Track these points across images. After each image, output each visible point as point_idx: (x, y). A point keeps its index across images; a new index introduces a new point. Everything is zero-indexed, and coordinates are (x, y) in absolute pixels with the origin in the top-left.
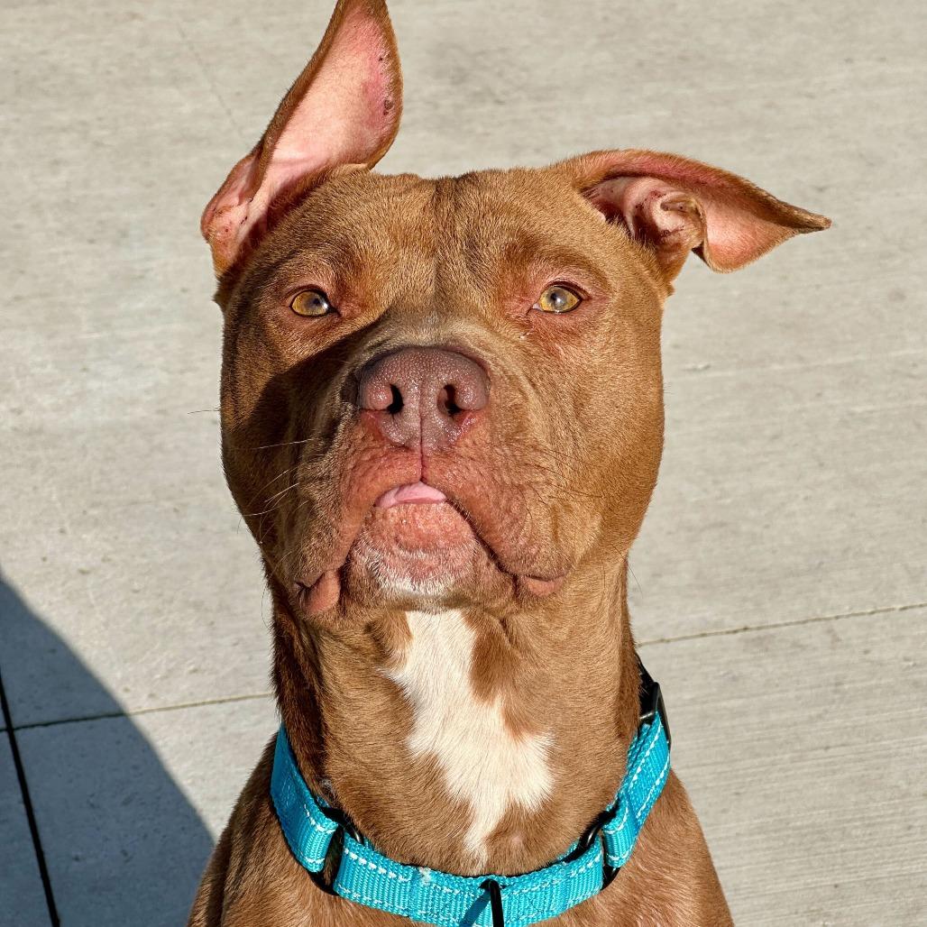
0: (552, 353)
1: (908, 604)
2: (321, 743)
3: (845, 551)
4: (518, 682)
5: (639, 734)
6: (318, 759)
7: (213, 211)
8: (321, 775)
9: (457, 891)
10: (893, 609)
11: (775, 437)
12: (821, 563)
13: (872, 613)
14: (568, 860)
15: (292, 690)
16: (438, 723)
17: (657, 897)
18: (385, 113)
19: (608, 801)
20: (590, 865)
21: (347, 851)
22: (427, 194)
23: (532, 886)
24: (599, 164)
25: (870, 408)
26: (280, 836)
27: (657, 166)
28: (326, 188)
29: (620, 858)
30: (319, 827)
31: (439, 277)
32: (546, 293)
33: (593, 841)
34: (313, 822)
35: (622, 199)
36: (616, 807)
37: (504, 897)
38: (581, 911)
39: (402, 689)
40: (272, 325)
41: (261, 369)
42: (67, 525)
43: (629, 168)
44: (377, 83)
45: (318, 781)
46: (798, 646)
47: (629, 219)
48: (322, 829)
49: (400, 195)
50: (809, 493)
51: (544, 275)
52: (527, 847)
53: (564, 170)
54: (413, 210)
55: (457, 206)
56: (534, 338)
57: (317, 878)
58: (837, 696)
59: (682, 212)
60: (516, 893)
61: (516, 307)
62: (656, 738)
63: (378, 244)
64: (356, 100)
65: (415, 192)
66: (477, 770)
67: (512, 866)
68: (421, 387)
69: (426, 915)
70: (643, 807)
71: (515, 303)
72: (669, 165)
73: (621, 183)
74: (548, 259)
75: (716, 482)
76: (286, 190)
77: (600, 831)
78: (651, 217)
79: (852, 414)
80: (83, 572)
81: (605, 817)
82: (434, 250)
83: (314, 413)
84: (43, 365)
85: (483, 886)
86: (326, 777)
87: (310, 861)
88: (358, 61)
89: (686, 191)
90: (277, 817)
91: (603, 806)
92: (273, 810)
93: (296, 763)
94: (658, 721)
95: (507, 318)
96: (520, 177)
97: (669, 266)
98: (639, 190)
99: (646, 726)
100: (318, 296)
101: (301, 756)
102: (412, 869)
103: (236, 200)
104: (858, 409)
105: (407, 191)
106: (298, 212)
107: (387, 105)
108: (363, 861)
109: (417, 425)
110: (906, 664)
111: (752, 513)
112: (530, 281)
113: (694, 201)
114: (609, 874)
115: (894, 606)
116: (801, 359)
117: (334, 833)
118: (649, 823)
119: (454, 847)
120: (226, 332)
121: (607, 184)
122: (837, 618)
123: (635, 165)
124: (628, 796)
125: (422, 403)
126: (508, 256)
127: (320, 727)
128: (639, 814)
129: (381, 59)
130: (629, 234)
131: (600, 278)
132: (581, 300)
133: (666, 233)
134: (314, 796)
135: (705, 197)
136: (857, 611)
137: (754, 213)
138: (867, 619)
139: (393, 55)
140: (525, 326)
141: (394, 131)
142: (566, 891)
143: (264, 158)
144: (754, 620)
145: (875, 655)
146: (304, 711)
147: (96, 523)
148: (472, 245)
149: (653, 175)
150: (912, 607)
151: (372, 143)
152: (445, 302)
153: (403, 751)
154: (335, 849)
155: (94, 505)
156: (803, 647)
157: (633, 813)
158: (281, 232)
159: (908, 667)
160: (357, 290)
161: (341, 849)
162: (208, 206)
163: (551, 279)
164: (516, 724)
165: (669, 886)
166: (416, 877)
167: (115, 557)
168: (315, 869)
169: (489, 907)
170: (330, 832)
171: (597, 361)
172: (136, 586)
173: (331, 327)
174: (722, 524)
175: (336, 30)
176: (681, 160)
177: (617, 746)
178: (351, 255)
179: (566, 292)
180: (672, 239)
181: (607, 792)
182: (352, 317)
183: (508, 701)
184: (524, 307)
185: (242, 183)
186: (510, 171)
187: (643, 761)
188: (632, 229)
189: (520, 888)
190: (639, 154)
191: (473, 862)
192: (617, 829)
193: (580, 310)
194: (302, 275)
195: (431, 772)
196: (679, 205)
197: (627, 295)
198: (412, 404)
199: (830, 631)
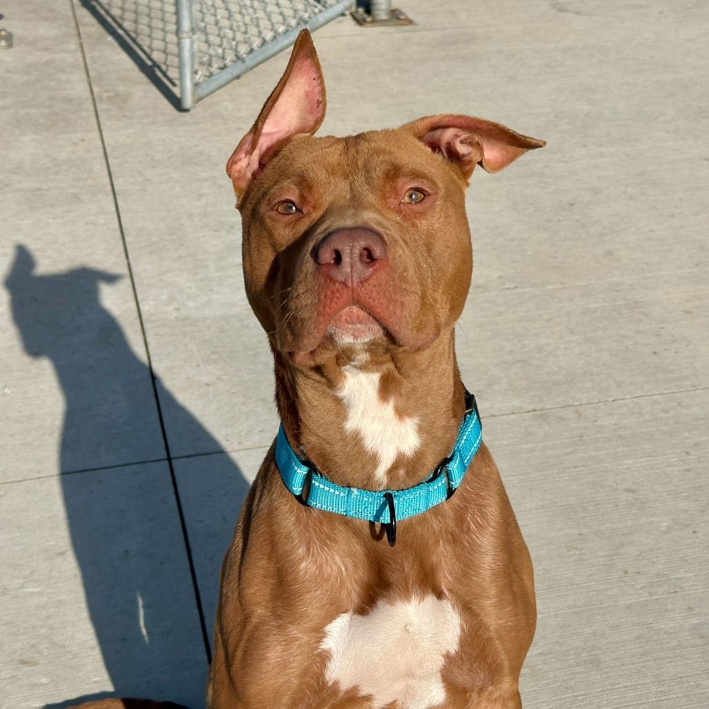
0: (414, 225)
1: (615, 398)
2: (298, 427)
3: (585, 373)
4: (403, 392)
5: (465, 420)
6: (297, 437)
7: (232, 162)
8: (299, 443)
9: (371, 500)
10: (607, 401)
11: (550, 320)
12: (572, 379)
13: (598, 403)
14: (428, 482)
15: (284, 402)
16: (359, 414)
17: (477, 505)
18: (318, 107)
19: (449, 453)
20: (440, 485)
21: (313, 482)
22: (340, 147)
23: (409, 496)
24: (427, 123)
25: (596, 305)
26: (280, 478)
27: (456, 122)
28: (290, 146)
29: (456, 483)
30: (299, 471)
31: (351, 189)
32: (407, 194)
33: (440, 472)
34: (296, 468)
35: (439, 140)
36: (453, 456)
37: (395, 502)
38: (436, 511)
39: (342, 400)
40: (268, 220)
41: (264, 243)
42: (200, 363)
43: (442, 123)
44: (313, 92)
45: (297, 447)
46: (561, 419)
47: (444, 150)
48: (302, 471)
49: (328, 147)
50: (566, 346)
51: (406, 185)
52: (407, 476)
53: (409, 128)
54: (334, 155)
55: (357, 151)
56: (405, 218)
57: (299, 498)
58: (581, 442)
59: (471, 144)
60: (401, 499)
61: (393, 202)
62: (474, 422)
63: (319, 175)
64: (302, 101)
65: (335, 146)
66: (381, 436)
67: (399, 485)
68: (351, 250)
69: (355, 513)
70: (468, 457)
71: (392, 200)
72: (462, 121)
73: (438, 132)
74: (407, 176)
75: (519, 341)
76: (269, 149)
77: (444, 468)
78: (455, 149)
79: (587, 309)
80: (208, 385)
81: (447, 461)
82: (348, 176)
83: (294, 266)
84: (191, 288)
85: (385, 496)
86: (302, 444)
87: (295, 489)
88: (303, 81)
89: (471, 133)
90: (278, 469)
91: (446, 454)
92: (276, 465)
93: (287, 440)
94: (474, 413)
95: (389, 208)
96: (387, 133)
97: (466, 172)
98: (448, 135)
99: (468, 415)
100: (290, 204)
101: (288, 435)
102: (347, 489)
103: (243, 155)
104: (590, 306)
105: (331, 145)
106: (276, 159)
107: (319, 103)
108: (322, 486)
109: (349, 270)
110: (614, 427)
111: (538, 355)
112: (399, 188)
113: (477, 138)
114: (450, 492)
115: (608, 399)
116: (562, 283)
117: (307, 474)
118: (471, 466)
119: (370, 477)
120: (243, 224)
121: (431, 133)
122: (580, 405)
123: (445, 122)
124: (460, 451)
125: (351, 258)
126: (387, 176)
127: (298, 420)
128: (466, 461)
129: (314, 79)
130: (444, 157)
131: (434, 184)
132: (425, 195)
133: (464, 155)
134: (297, 455)
135: (481, 135)
136: (590, 401)
137: (507, 142)
138: (596, 406)
139: (320, 77)
140: (399, 212)
141: (323, 116)
142: (427, 499)
143: (257, 133)
144: (539, 406)
145: (599, 423)
146: (290, 412)
147: (215, 361)
148: (368, 172)
149: (454, 126)
150: (618, 400)
151: (312, 123)
152: (356, 202)
153: (341, 430)
154: (308, 481)
155: (214, 353)
156: (563, 419)
157: (462, 460)
158: (268, 171)
159: (617, 429)
160: (310, 199)
161: (311, 481)
162: (230, 160)
163: (409, 187)
164: (401, 413)
165: (483, 498)
166: (350, 493)
167: (224, 377)
168: (298, 494)
169: (387, 508)
170: (305, 473)
171: (436, 226)
172: (233, 391)
173: (298, 220)
174: (523, 361)
175: (292, 67)
176: (468, 118)
177: (453, 422)
178: (307, 181)
179: (417, 193)
180: (466, 158)
181: (448, 448)
182: (309, 214)
183: (397, 401)
184: (397, 202)
185: (247, 146)
186: (382, 131)
187: (467, 433)
188: (446, 155)
189: (403, 496)
190: (447, 116)
191: (379, 485)
192: (454, 466)
193: (424, 201)
194: (281, 195)
195: (356, 439)
196: (469, 141)
197: (447, 189)
198: (346, 259)
199: (576, 411)
